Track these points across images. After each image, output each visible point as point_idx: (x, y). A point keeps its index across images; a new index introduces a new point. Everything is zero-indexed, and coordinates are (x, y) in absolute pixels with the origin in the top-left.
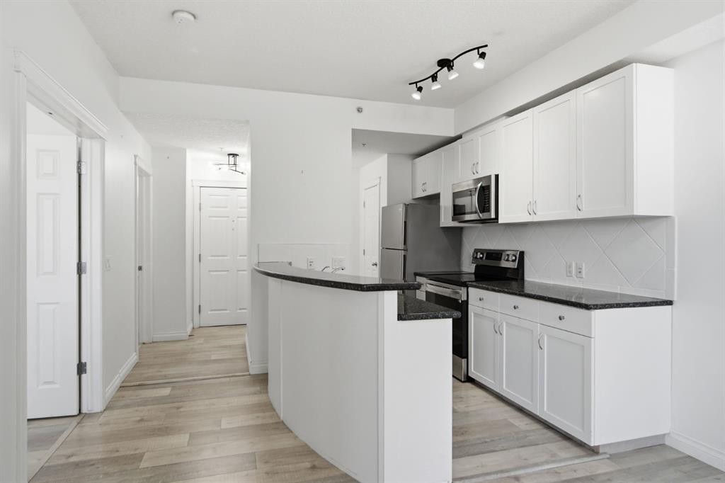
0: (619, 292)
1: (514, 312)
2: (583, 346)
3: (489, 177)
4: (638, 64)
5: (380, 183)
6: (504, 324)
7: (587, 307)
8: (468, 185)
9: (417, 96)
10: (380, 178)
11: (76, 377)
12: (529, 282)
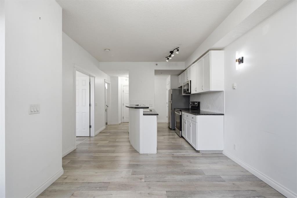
3: (189, 81)
4: (211, 51)
5: (169, 83)
8: (186, 83)
9: (167, 61)
11: (89, 129)
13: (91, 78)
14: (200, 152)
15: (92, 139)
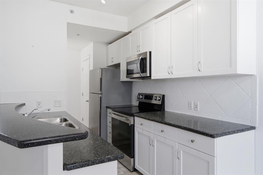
0: (220, 120)
1: (162, 134)
2: (209, 162)
3: (146, 53)
5: (90, 58)
6: (155, 140)
7: (212, 136)
8: (135, 58)
10: (90, 55)
12: (168, 112)
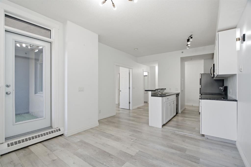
9: (188, 48)
11: (129, 104)
13: (130, 70)
14: (205, 136)
15: (130, 111)
